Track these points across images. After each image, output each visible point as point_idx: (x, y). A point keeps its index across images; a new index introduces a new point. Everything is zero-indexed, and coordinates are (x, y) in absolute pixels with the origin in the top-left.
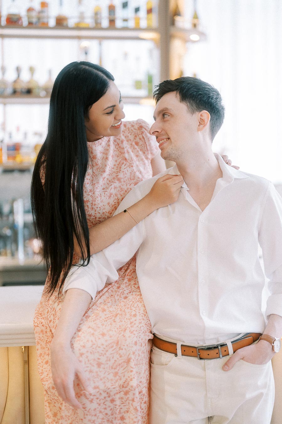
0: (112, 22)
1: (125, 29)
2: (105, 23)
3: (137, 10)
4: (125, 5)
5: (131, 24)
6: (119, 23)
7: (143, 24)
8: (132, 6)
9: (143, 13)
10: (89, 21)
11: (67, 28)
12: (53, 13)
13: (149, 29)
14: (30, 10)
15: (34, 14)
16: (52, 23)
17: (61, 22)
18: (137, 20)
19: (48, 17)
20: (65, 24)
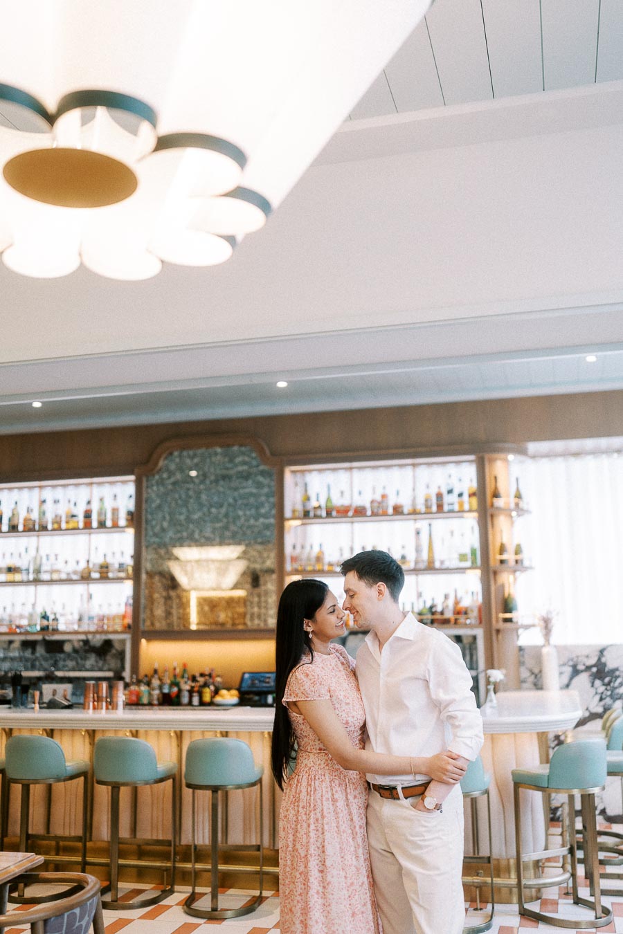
0: (440, 507)
1: (451, 511)
2: (434, 509)
3: (460, 495)
4: (450, 492)
5: (456, 507)
6: (446, 508)
7: (466, 507)
8: (456, 492)
9: (466, 497)
10: (421, 508)
11: (402, 513)
12: (392, 502)
13: (470, 511)
14: (372, 502)
15: (376, 505)
16: (390, 511)
17: (398, 510)
18: (461, 504)
19: (387, 507)
20: (400, 510)
